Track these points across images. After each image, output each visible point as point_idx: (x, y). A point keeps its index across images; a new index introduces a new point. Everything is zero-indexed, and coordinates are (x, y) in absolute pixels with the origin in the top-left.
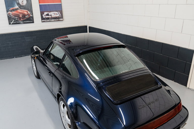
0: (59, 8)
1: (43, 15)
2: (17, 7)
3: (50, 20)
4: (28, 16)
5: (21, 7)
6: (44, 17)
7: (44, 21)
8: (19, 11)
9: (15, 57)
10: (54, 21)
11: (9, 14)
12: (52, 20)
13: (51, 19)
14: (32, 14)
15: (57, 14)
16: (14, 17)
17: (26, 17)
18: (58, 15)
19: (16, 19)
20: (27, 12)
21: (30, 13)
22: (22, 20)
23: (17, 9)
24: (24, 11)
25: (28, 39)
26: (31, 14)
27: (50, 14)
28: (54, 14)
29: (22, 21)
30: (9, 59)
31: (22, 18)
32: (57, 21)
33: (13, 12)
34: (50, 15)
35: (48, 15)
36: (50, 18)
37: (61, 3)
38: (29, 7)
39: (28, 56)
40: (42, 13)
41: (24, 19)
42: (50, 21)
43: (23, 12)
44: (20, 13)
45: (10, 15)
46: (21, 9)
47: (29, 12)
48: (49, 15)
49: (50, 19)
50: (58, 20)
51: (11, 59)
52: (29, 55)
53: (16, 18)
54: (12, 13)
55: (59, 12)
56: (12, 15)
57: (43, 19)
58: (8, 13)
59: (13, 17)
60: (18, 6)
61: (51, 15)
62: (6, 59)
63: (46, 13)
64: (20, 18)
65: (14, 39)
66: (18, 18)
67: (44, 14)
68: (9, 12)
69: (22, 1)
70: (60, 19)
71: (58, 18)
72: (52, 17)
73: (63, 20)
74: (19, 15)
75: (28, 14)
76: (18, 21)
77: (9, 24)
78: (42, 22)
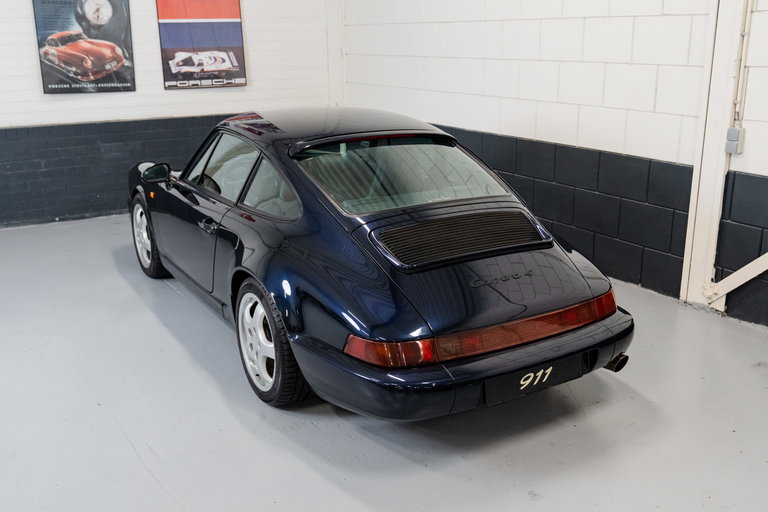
0: (231, 38)
1: (170, 62)
2: (76, 29)
3: (198, 82)
4: (114, 64)
5: (92, 31)
6: (174, 71)
7: (174, 83)
8: (84, 44)
9: (57, 219)
10: (212, 87)
11: (46, 53)
12: (204, 82)
13: (201, 79)
14: (131, 59)
15: (224, 61)
16: (63, 65)
17: (108, 67)
18: (227, 66)
19: (71, 75)
20: (113, 49)
21: (124, 53)
22: (92, 78)
23: (78, 37)
24: (99, 45)
25: (110, 151)
26: (126, 58)
27: (196, 58)
28: (210, 60)
29: (92, 82)
30: (36, 226)
31: (91, 70)
32: (223, 86)
33: (62, 48)
34: (196, 63)
35: (188, 62)
36: (195, 75)
37: (238, 20)
38: (120, 32)
39: (106, 214)
40: (166, 57)
41: (99, 77)
42: (195, 86)
43: (95, 48)
44: (88, 52)
45: (50, 57)
46: (90, 37)
47: (119, 51)
48: (193, 64)
49: (195, 79)
50: (225, 82)
51: (44, 225)
52: (110, 214)
53: (69, 71)
54: (58, 51)
55: (231, 54)
56: (59, 57)
57: (168, 75)
58: (43, 50)
59: (59, 65)
60: (81, 25)
61: (200, 64)
62: (25, 224)
63: (181, 56)
64: (85, 74)
65: (59, 149)
66: (79, 71)
67: (173, 58)
68: (47, 48)
69: (94, 10)
70: (233, 81)
71: (229, 74)
72: (202, 70)
73: (246, 84)
74: (83, 59)
75: (116, 58)
76: (77, 81)
77: (45, 93)
78: (165, 88)
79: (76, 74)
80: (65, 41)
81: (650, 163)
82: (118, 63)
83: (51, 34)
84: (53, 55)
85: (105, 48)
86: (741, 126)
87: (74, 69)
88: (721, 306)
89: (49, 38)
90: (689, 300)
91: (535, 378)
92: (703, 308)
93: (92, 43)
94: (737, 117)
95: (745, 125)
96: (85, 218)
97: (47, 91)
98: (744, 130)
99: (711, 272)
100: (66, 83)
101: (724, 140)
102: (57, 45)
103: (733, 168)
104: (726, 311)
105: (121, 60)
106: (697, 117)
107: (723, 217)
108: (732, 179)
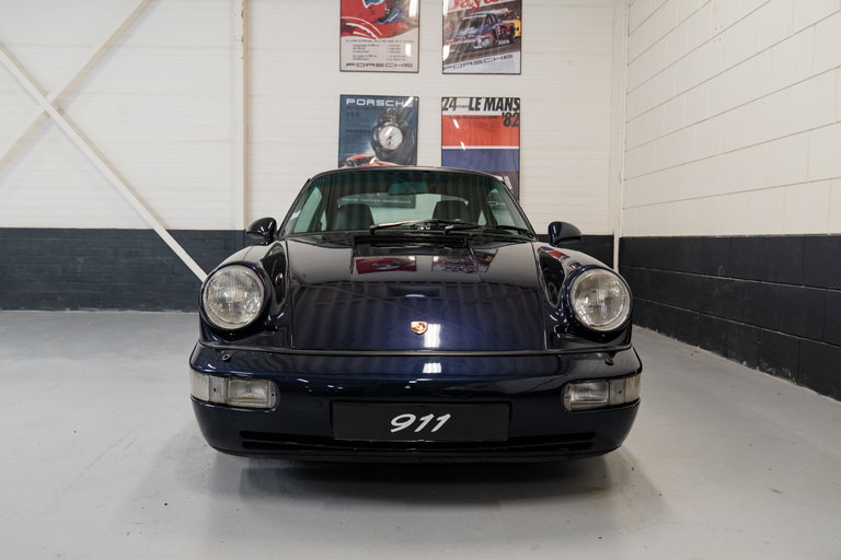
60: (375, 149)
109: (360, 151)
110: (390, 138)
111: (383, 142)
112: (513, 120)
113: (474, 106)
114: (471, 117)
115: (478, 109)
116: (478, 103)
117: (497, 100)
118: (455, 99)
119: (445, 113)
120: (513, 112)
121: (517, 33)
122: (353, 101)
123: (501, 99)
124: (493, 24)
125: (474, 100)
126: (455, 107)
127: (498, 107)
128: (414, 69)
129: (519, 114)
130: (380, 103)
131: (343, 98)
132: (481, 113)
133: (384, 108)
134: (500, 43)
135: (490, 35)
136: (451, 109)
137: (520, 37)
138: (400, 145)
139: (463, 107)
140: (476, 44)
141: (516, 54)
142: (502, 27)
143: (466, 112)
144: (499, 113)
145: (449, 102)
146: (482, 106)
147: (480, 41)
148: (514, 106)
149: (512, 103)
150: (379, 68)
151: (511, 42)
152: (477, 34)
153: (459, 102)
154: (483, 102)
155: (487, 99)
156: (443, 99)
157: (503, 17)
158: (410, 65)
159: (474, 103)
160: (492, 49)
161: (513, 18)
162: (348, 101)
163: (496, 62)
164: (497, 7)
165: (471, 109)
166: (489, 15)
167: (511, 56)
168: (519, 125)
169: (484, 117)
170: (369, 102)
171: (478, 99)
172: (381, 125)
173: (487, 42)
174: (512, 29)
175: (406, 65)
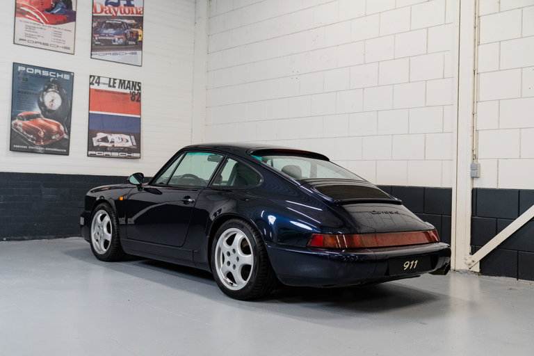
0: (133, 127)
1: (94, 139)
2: (37, 111)
3: (109, 153)
4: (58, 136)
5: (47, 113)
6: (95, 145)
7: (94, 153)
8: (41, 121)
9: (5, 239)
10: (118, 157)
11: (16, 124)
12: (114, 154)
13: (111, 151)
14: (69, 134)
15: (127, 141)
16: (25, 133)
17: (54, 137)
18: (129, 144)
19: (30, 140)
20: (58, 126)
21: (65, 130)
22: (42, 143)
23: (38, 116)
24: (50, 123)
25: (48, 194)
26: (65, 133)
27: (110, 137)
28: (119, 140)
29: (42, 146)
31: (43, 139)
32: (125, 158)
33: (26, 122)
34: (110, 141)
35: (105, 140)
36: (108, 149)
37: (139, 116)
38: (64, 116)
39: (39, 239)
40: (91, 134)
41: (47, 143)
42: (107, 156)
43: (48, 124)
44: (43, 127)
45: (18, 127)
46: (45, 117)
47: (62, 128)
48: (108, 141)
49: (108, 151)
50: (127, 155)
52: (41, 239)
53: (29, 138)
54: (23, 124)
55: (133, 137)
56: (23, 128)
57: (91, 147)
58: (14, 122)
59: (23, 133)
60: (40, 108)
61: (112, 142)
63: (101, 135)
64: (38, 139)
65: (14, 189)
66: (35, 138)
67: (95, 136)
68: (17, 121)
69: (50, 100)
70: (132, 155)
71: (129, 150)
72: (113, 146)
73: (140, 158)
74: (38, 131)
75: (59, 132)
76: (32, 145)
77: (10, 150)
78: (88, 156)
79: (33, 139)
80: (29, 117)
81: (424, 189)
82: (60, 135)
83: (20, 113)
84: (19, 125)
85: (53, 125)
86: (477, 161)
87: (32, 136)
88: (477, 269)
89: (19, 114)
90: (457, 268)
91: (410, 265)
92: (466, 272)
93: (45, 121)
94: (475, 157)
95: (479, 161)
96: (24, 240)
97: (12, 149)
98: (479, 165)
99: (469, 249)
100: (25, 145)
101: (469, 170)
102: (23, 120)
103: (475, 186)
104: (481, 272)
105: (63, 134)
106: (452, 160)
107: (472, 216)
108: (475, 192)
109: (30, 109)
110: (53, 100)
111: (47, 103)
112: (136, 97)
113: (112, 84)
114: (109, 92)
115: (114, 87)
116: (114, 83)
117: (126, 82)
118: (99, 77)
119: (92, 87)
120: (136, 92)
121: (140, 39)
122: (24, 69)
123: (129, 82)
124: (125, 29)
125: (112, 80)
126: (99, 83)
127: (127, 87)
128: (71, 51)
129: (140, 94)
130: (45, 73)
131: (15, 65)
132: (117, 89)
133: (49, 77)
134: (130, 43)
135: (122, 36)
136: (96, 85)
137: (141, 42)
138: (60, 108)
139: (104, 84)
140: (114, 41)
141: (139, 52)
142: (131, 32)
143: (106, 88)
144: (128, 91)
145: (94, 79)
146: (117, 85)
147: (117, 39)
148: (137, 88)
149: (136, 85)
150: (45, 46)
151: (136, 44)
152: (115, 34)
153: (102, 80)
154: (117, 82)
155: (121, 80)
156: (91, 76)
157: (132, 26)
158: (69, 48)
159: (112, 82)
160: (124, 46)
161: (137, 28)
162: (20, 68)
163: (126, 55)
164: (129, 18)
165: (110, 86)
166: (123, 23)
167: (136, 53)
168: (140, 101)
169: (118, 93)
170: (37, 71)
171: (115, 79)
172: (46, 90)
173: (121, 41)
174: (137, 35)
175: (65, 48)
